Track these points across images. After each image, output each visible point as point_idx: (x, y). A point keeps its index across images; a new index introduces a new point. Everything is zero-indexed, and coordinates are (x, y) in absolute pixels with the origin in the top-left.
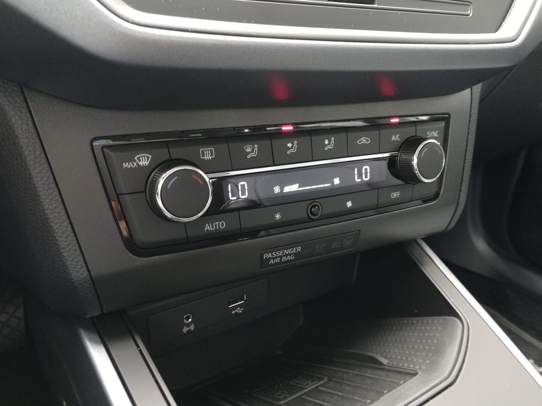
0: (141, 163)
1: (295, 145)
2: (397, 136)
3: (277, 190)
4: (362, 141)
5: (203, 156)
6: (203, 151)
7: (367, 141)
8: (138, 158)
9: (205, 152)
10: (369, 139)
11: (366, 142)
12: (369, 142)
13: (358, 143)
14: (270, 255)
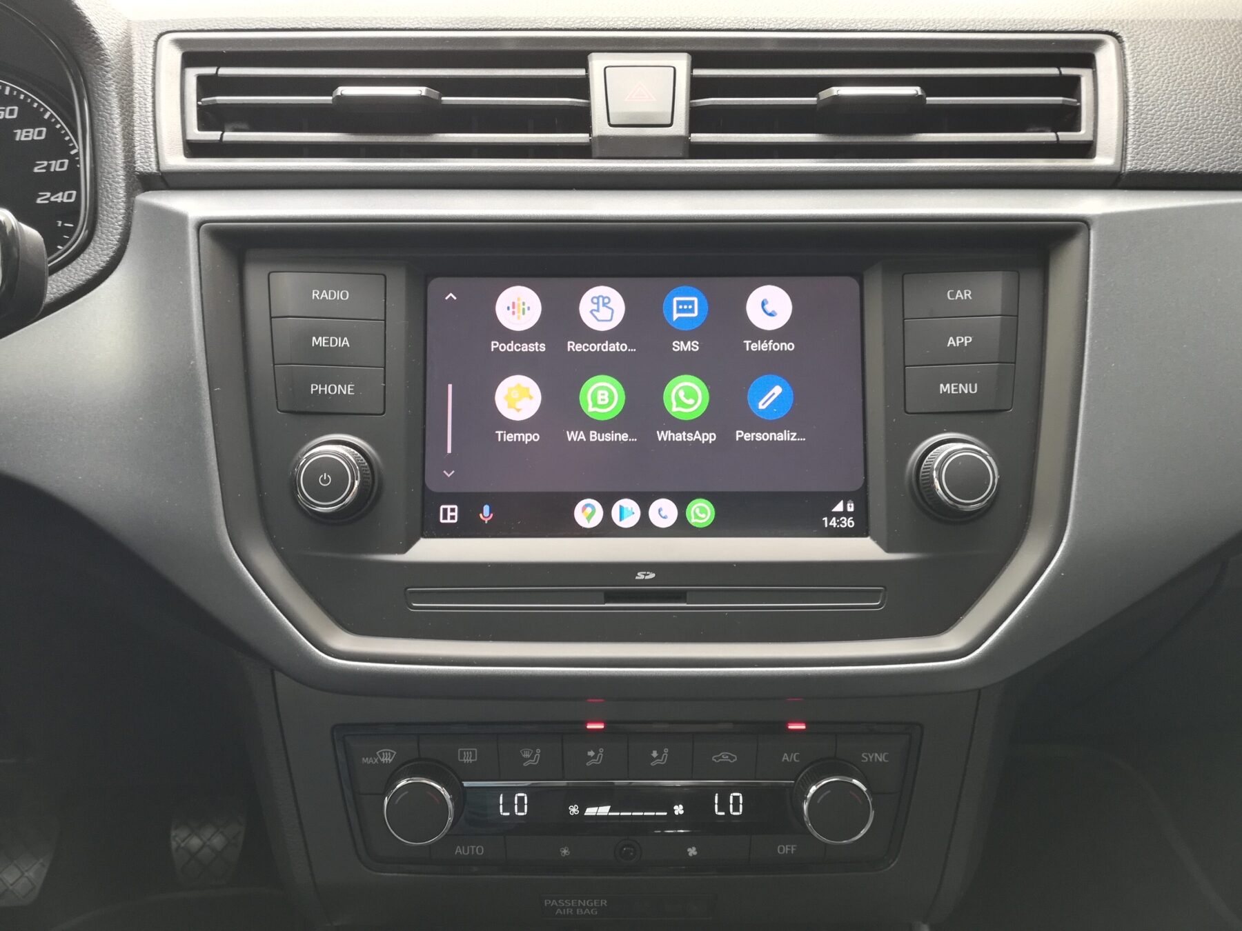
0: (383, 760)
1: (599, 755)
2: (794, 756)
3: (574, 810)
4: (721, 757)
5: (462, 758)
6: (462, 752)
7: (731, 758)
8: (381, 754)
9: (465, 753)
10: (736, 756)
11: (729, 760)
12: (734, 760)
13: (713, 760)
14: (554, 902)
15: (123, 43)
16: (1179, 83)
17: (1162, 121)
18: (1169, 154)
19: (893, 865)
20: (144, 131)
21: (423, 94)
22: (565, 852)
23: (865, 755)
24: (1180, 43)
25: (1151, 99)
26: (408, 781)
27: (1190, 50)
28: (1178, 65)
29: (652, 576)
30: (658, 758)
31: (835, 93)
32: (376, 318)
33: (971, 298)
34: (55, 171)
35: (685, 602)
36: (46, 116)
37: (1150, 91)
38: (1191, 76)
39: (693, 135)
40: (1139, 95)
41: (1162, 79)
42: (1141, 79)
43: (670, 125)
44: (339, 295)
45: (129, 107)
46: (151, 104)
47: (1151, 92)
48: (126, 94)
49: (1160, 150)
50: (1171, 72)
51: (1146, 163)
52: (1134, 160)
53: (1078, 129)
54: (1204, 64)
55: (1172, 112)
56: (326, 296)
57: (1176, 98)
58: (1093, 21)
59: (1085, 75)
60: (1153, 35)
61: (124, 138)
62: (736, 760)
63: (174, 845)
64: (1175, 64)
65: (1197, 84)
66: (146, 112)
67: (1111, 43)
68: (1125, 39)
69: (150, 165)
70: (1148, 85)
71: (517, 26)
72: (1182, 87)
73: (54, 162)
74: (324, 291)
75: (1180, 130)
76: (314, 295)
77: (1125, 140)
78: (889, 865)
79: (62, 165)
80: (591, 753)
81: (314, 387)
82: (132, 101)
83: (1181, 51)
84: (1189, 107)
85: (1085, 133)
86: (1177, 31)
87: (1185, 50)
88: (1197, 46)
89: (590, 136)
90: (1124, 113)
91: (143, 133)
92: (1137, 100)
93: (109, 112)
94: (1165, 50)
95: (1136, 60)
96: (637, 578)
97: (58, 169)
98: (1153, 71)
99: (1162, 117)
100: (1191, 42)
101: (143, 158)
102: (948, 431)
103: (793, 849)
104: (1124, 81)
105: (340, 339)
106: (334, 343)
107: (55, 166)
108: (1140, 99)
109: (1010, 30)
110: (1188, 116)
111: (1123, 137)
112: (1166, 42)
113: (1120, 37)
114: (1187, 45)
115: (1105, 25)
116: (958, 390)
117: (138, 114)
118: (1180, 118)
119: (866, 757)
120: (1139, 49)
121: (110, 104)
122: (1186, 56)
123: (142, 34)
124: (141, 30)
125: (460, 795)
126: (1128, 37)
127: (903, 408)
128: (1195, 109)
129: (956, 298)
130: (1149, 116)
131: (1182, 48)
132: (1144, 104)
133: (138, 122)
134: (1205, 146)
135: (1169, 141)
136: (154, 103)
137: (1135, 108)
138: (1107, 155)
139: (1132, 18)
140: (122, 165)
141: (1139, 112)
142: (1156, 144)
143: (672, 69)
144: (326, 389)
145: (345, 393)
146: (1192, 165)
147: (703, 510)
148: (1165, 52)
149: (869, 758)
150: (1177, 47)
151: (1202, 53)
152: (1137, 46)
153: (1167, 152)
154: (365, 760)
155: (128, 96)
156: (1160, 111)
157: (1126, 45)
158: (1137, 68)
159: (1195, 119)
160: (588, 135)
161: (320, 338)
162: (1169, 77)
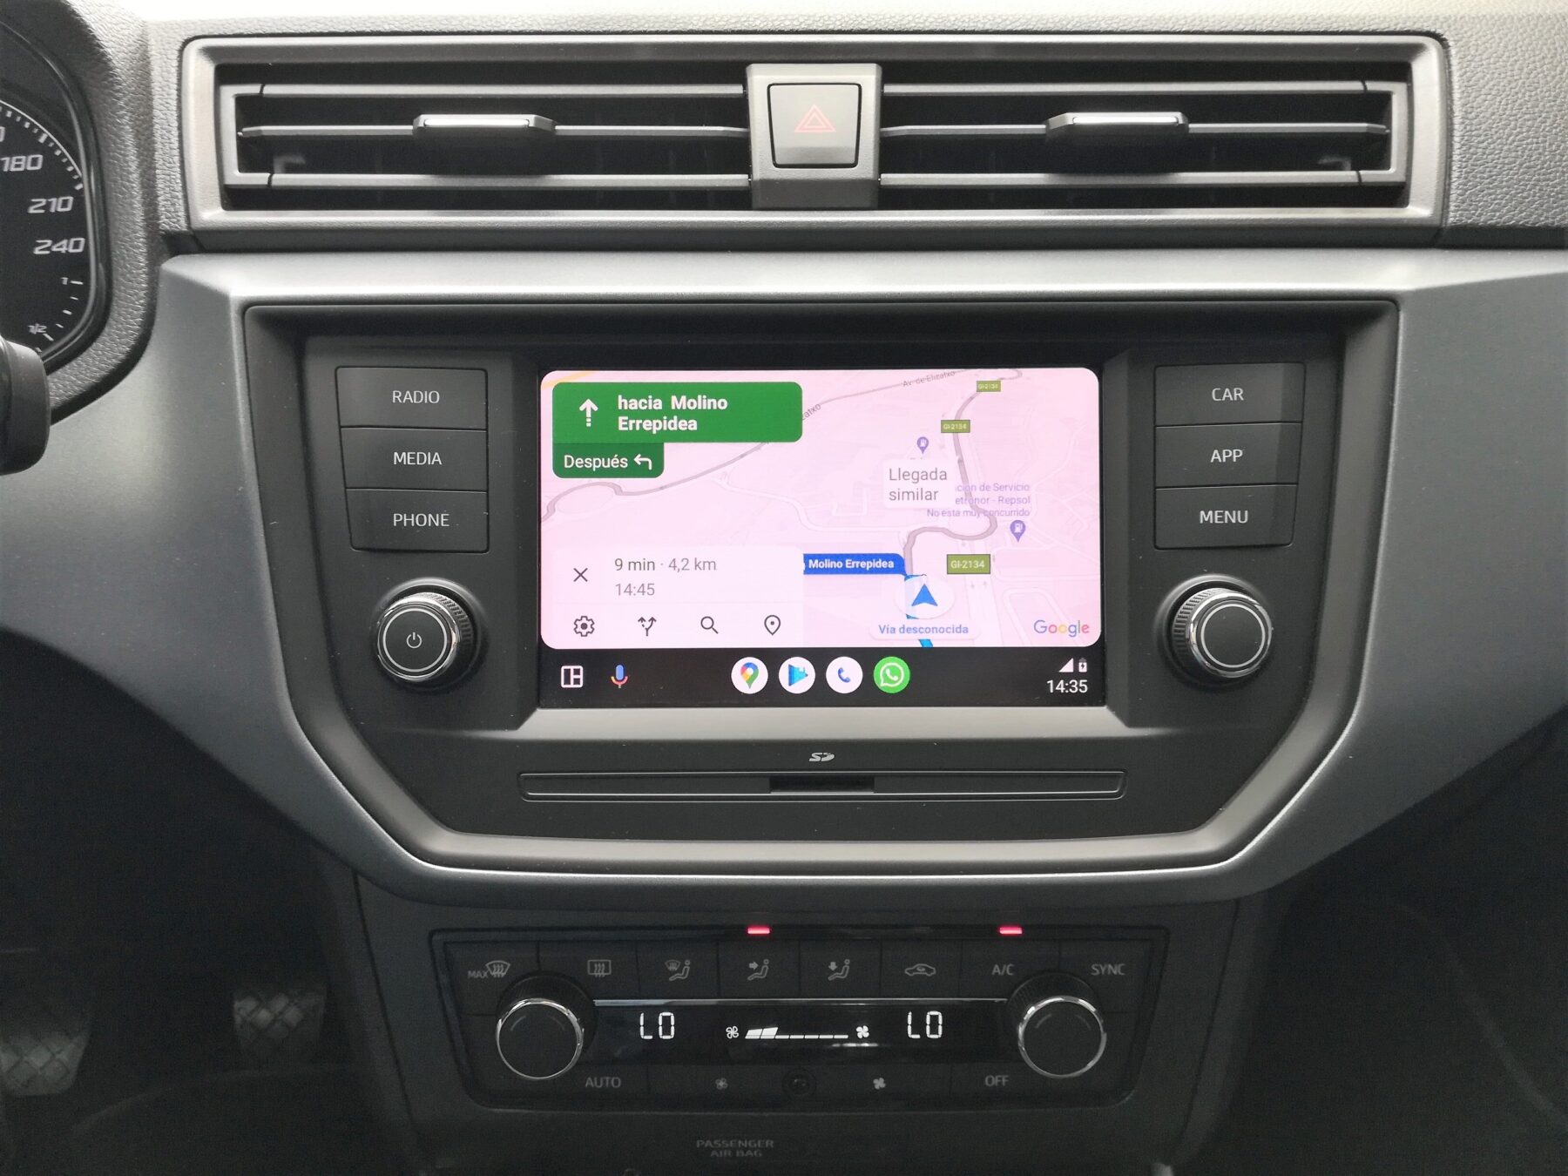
0: (494, 973)
1: (763, 967)
2: (1007, 969)
3: (732, 1032)
4: (915, 970)
5: (591, 971)
6: (592, 964)
8: (491, 966)
9: (596, 965)
10: (934, 969)
11: (926, 973)
12: (932, 974)
13: (906, 973)
14: (708, 1143)
15: (138, 55)
16: (1521, 105)
17: (1497, 157)
18: (1504, 202)
19: (1127, 1099)
20: (169, 175)
21: (532, 125)
22: (721, 1084)
23: (1096, 967)
24: (1524, 49)
25: (1483, 127)
26: (526, 1002)
27: (1537, 58)
28: (1521, 78)
29: (831, 757)
30: (836, 970)
31: (1070, 123)
32: (476, 427)
33: (1242, 399)
34: (56, 211)
35: (873, 789)
36: (42, 140)
37: (1481, 115)
38: (1536, 94)
39: (883, 176)
40: (1467, 122)
41: (1498, 99)
42: (1471, 98)
43: (854, 165)
44: (427, 397)
45: (149, 144)
46: (177, 139)
47: (1483, 117)
48: (144, 126)
49: (1493, 197)
50: (1511, 88)
51: (1474, 214)
52: (1458, 210)
53: (1386, 166)
54: (1554, 77)
55: (1511, 144)
56: (411, 398)
57: (1516, 125)
58: (1409, 17)
59: (1397, 90)
60: (1489, 36)
61: (143, 187)
62: (934, 973)
63: (238, 1020)
64: (1516, 78)
65: (1544, 106)
66: (171, 149)
67: (1432, 47)
68: (1451, 43)
69: (178, 220)
70: (1480, 107)
71: (653, 27)
72: (1524, 109)
73: (54, 200)
74: (408, 392)
75: (1519, 169)
76: (394, 397)
77: (1447, 182)
78: (1124, 1097)
79: (65, 204)
80: (754, 965)
81: (398, 517)
82: (152, 135)
83: (1525, 60)
84: (1533, 137)
85: (1396, 172)
86: (1521, 31)
87: (1530, 57)
88: (1546, 52)
89: (749, 178)
90: (1447, 145)
91: (168, 178)
92: (1465, 128)
93: (122, 152)
94: (1504, 58)
95: (1466, 72)
96: (811, 760)
97: (60, 210)
98: (1487, 87)
99: (1497, 152)
100: (1539, 46)
101: (169, 212)
102: (1209, 572)
103: (1004, 1081)
104: (1449, 102)
105: (429, 454)
106: (422, 461)
107: (57, 205)
108: (1468, 128)
109: (1301, 30)
110: (1530, 150)
111: (1445, 179)
112: (1506, 47)
113: (1445, 40)
114: (1533, 50)
115: (1425, 24)
116: (1222, 519)
117: (161, 152)
118: (1520, 153)
119: (1097, 970)
120: (1469, 58)
121: (124, 141)
122: (1531, 66)
123: (161, 41)
124: (161, 35)
125: (590, 1016)
126: (1455, 41)
127: (1151, 542)
128: (1540, 140)
129: (1224, 399)
130: (1480, 150)
131: (1527, 56)
132: (1473, 133)
133: (161, 162)
134: (1553, 191)
135: (1504, 183)
136: (180, 136)
137: (1462, 139)
138: (1423, 204)
139: (1462, 13)
140: (141, 224)
141: (1467, 144)
142: (1488, 188)
143: (857, 87)
144: (412, 520)
145: (437, 524)
146: (1534, 216)
147: (895, 671)
148: (1504, 61)
149: (1100, 970)
150: (1520, 54)
151: (1552, 62)
152: (1467, 53)
153: (1501, 199)
154: (472, 974)
155: (147, 129)
156: (1494, 143)
157: (1453, 51)
158: (1466, 84)
159: (1540, 154)
160: (746, 176)
161: (404, 454)
162: (1508, 95)
